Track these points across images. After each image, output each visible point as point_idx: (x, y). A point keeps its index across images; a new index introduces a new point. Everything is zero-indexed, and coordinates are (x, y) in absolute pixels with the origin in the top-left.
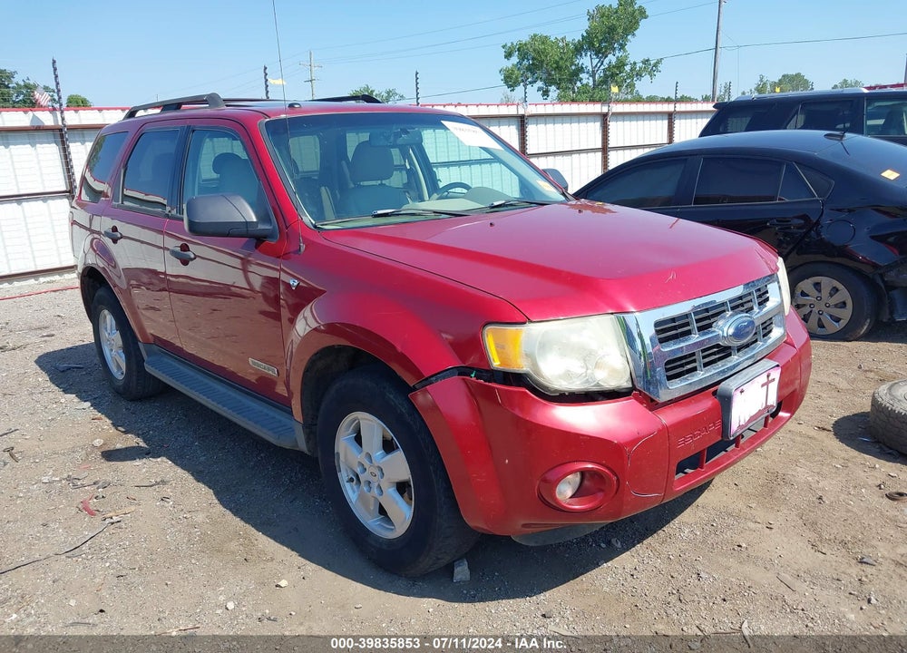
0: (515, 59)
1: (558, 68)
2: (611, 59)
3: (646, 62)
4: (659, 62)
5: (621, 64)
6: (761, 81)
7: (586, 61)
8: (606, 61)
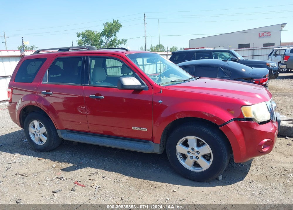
0: (81, 37)
1: (96, 41)
2: (112, 38)
3: (122, 40)
4: (126, 40)
5: (115, 40)
6: (152, 46)
7: (104, 39)
8: (110, 39)
